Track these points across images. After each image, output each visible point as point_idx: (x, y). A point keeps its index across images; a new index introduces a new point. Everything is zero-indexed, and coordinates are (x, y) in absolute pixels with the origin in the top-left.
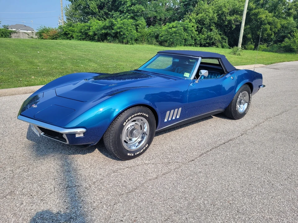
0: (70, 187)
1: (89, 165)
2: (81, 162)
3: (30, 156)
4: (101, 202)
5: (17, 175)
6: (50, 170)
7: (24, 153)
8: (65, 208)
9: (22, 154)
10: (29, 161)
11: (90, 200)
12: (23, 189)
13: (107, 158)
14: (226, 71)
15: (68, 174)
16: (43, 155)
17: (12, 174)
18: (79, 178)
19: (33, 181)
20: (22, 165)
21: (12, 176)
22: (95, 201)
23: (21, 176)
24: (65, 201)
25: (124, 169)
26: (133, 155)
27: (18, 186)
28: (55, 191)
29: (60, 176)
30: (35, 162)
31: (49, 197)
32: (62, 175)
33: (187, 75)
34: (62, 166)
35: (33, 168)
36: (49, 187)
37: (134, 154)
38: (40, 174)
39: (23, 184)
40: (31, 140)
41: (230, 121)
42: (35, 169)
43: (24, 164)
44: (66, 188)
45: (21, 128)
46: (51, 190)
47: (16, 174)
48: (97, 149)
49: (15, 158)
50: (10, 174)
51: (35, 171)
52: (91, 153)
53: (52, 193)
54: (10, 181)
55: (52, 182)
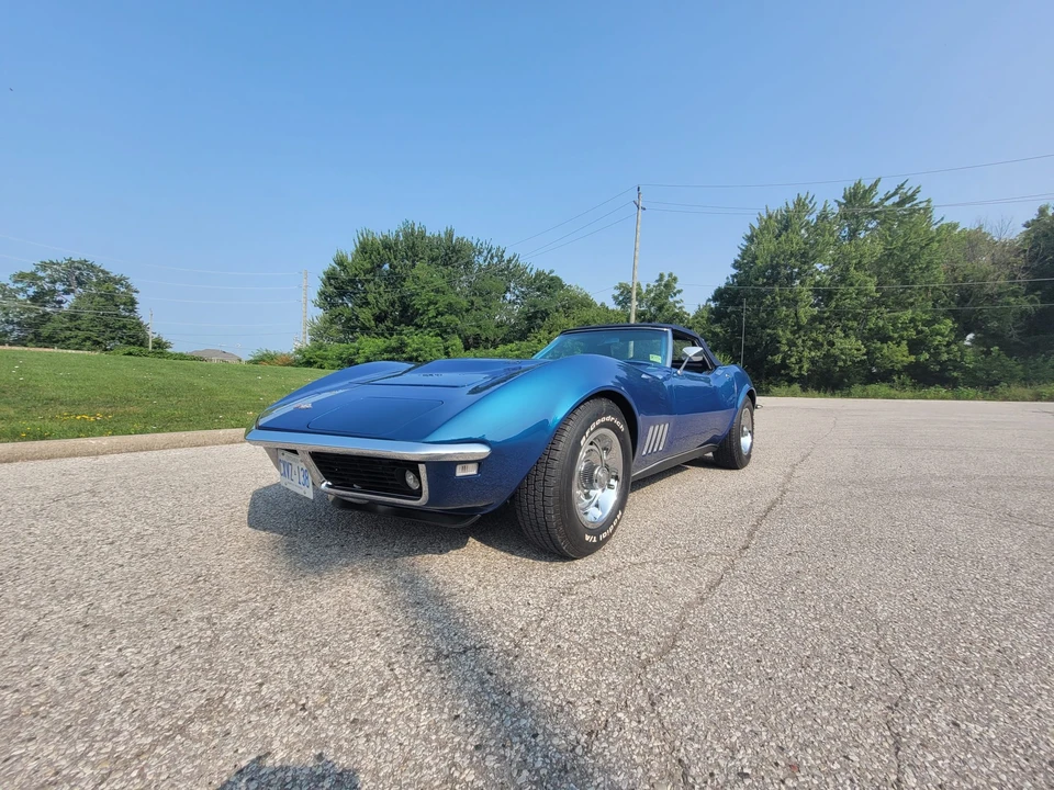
0: (447, 657)
1: (474, 580)
2: (444, 574)
3: (270, 569)
4: (598, 702)
5: (228, 634)
6: (353, 604)
7: (247, 562)
8: (470, 748)
9: (241, 566)
10: (268, 583)
11: (550, 698)
12: (261, 685)
13: (513, 557)
14: (712, 364)
15: (417, 613)
16: (312, 565)
17: (209, 632)
18: (461, 620)
19: (297, 649)
20: (244, 598)
21: (209, 640)
22: (572, 700)
23: (246, 634)
24: (457, 717)
25: (586, 582)
26: (595, 541)
27: (236, 674)
28: (396, 678)
29: (395, 620)
30: (291, 586)
31: (382, 706)
32: (401, 617)
33: (656, 358)
34: (389, 589)
35: (288, 605)
36: (365, 663)
37: (598, 538)
38: (320, 621)
39: (259, 664)
40: (265, 530)
41: (728, 472)
42: (295, 606)
43: (252, 595)
44: (435, 660)
45: (227, 505)
46: (380, 674)
47: (225, 629)
48: (471, 540)
49: (216, 577)
50: (201, 630)
51: (299, 611)
52: (459, 548)
53: (387, 685)
54: (201, 657)
55: (373, 644)
